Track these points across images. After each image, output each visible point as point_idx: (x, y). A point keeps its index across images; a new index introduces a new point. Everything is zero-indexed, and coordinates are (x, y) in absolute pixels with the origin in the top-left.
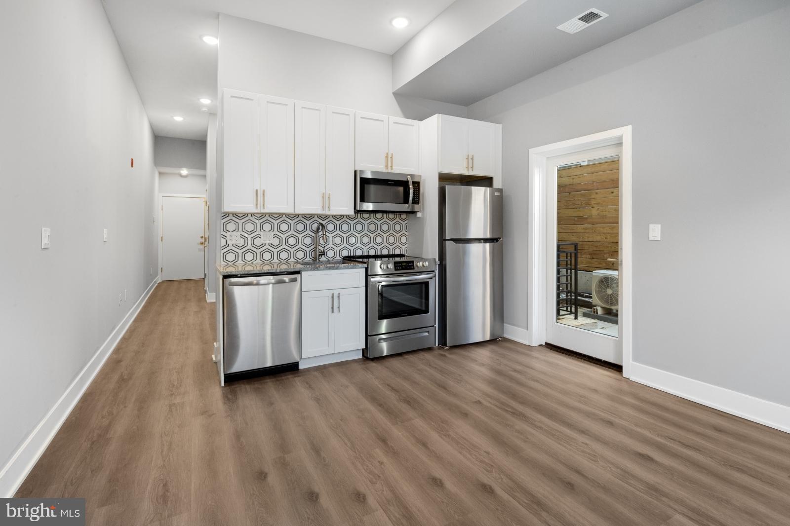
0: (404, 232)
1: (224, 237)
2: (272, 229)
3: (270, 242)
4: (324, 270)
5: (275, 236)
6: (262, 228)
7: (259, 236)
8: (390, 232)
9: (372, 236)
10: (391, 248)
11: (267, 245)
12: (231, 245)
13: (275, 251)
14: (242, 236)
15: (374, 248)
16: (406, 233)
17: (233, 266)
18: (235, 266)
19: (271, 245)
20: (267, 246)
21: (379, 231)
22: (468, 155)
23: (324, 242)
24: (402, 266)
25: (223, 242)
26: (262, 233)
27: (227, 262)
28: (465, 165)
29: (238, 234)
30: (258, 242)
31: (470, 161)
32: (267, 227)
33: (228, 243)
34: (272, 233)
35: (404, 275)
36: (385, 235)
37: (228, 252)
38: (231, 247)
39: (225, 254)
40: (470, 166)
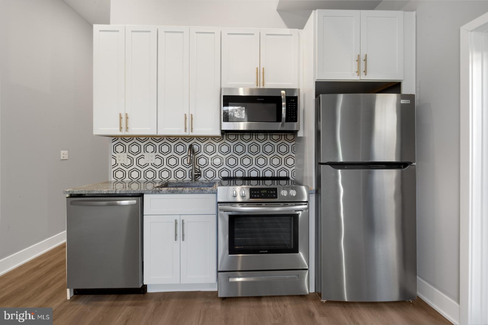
0: (290, 153)
1: (114, 158)
2: (154, 151)
3: (153, 162)
4: (166, 193)
5: (157, 157)
6: (145, 150)
7: (143, 157)
8: (275, 154)
9: (254, 157)
10: (276, 170)
11: (150, 164)
12: (120, 164)
13: (157, 170)
14: (129, 157)
15: (256, 170)
16: (294, 155)
17: (122, 182)
18: (123, 183)
19: (154, 165)
20: (150, 166)
21: (261, 153)
22: (359, 56)
23: (188, 163)
24: (260, 194)
25: (113, 162)
26: (146, 154)
27: (116, 178)
28: (355, 69)
29: (126, 154)
30: (142, 162)
31: (363, 63)
32: (150, 148)
33: (117, 163)
34: (154, 154)
35: (263, 204)
36: (269, 157)
37: (117, 170)
38: (119, 166)
39: (114, 172)
40: (363, 68)
